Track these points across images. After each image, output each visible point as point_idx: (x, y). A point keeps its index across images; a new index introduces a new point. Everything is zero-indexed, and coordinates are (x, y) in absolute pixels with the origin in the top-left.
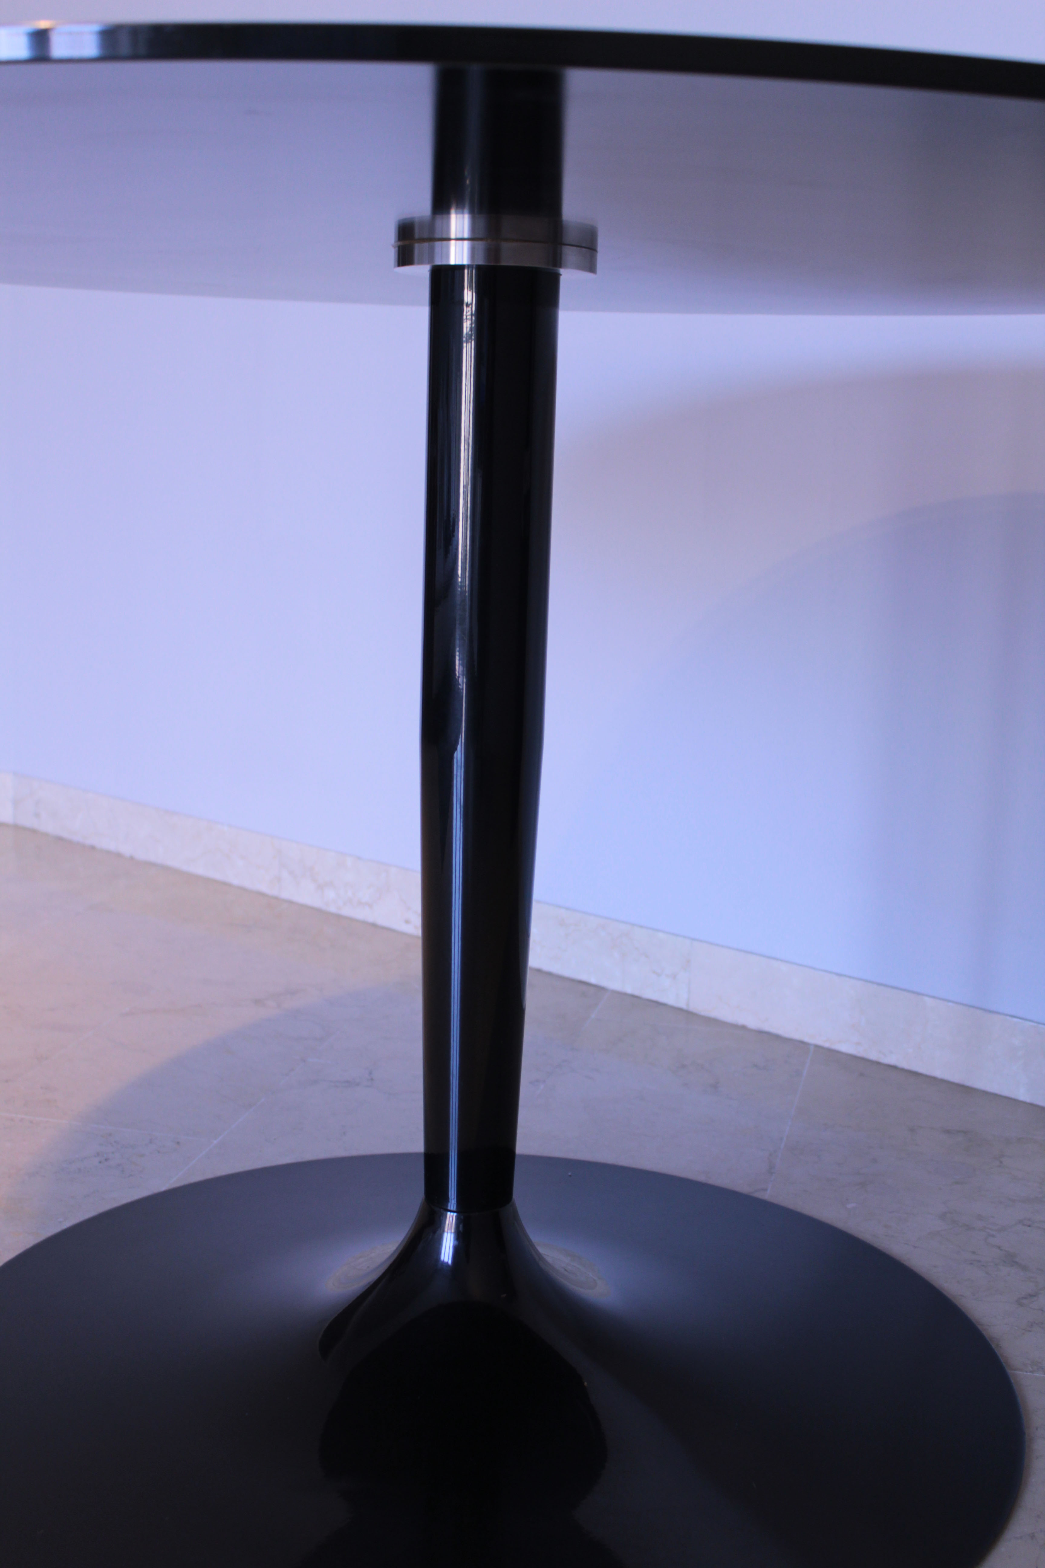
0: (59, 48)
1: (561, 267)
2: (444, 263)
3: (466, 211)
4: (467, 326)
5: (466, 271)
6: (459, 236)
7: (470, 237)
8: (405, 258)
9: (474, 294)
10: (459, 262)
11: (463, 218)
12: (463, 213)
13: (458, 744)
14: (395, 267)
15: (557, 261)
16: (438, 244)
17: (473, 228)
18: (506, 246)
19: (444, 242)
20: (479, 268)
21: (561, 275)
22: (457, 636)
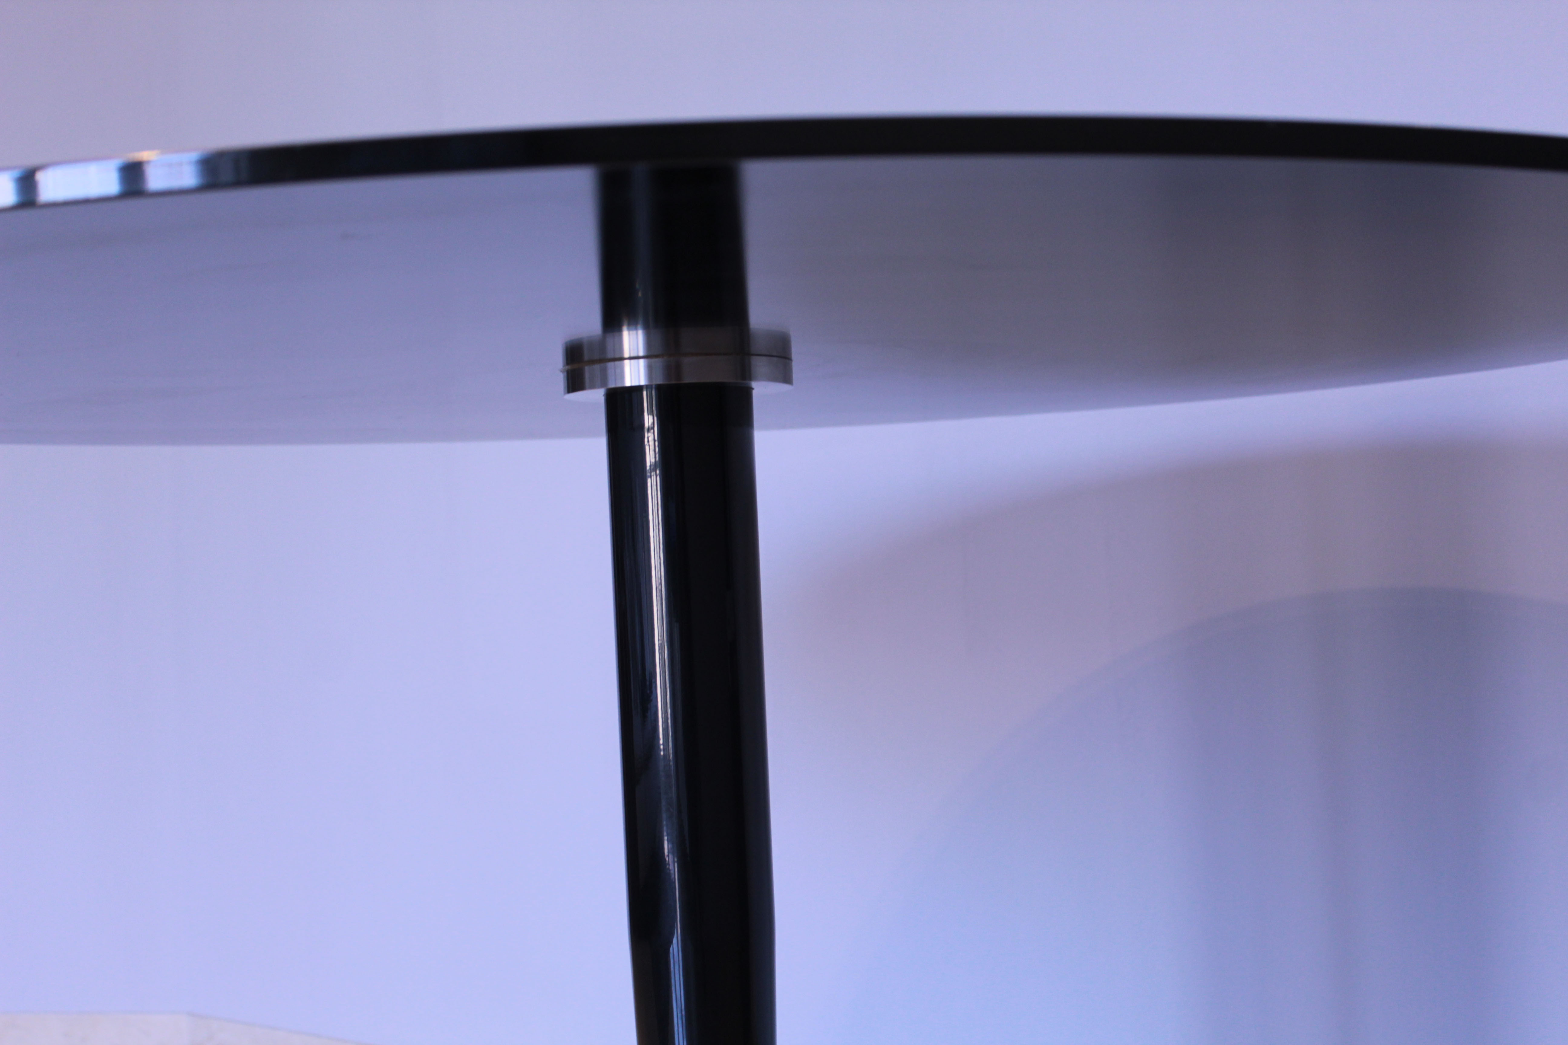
0: (155, 180)
1: (750, 379)
2: (619, 385)
3: (639, 327)
4: (651, 456)
5: (645, 393)
6: (634, 354)
7: (645, 354)
8: (575, 383)
9: (655, 418)
10: (635, 383)
11: (637, 334)
12: (636, 329)
13: (673, 936)
14: (565, 394)
15: (746, 374)
16: (610, 365)
17: (649, 344)
18: (686, 361)
19: (617, 363)
20: (659, 388)
21: (753, 389)
22: (664, 809)
